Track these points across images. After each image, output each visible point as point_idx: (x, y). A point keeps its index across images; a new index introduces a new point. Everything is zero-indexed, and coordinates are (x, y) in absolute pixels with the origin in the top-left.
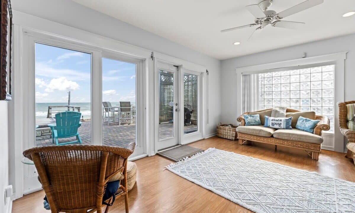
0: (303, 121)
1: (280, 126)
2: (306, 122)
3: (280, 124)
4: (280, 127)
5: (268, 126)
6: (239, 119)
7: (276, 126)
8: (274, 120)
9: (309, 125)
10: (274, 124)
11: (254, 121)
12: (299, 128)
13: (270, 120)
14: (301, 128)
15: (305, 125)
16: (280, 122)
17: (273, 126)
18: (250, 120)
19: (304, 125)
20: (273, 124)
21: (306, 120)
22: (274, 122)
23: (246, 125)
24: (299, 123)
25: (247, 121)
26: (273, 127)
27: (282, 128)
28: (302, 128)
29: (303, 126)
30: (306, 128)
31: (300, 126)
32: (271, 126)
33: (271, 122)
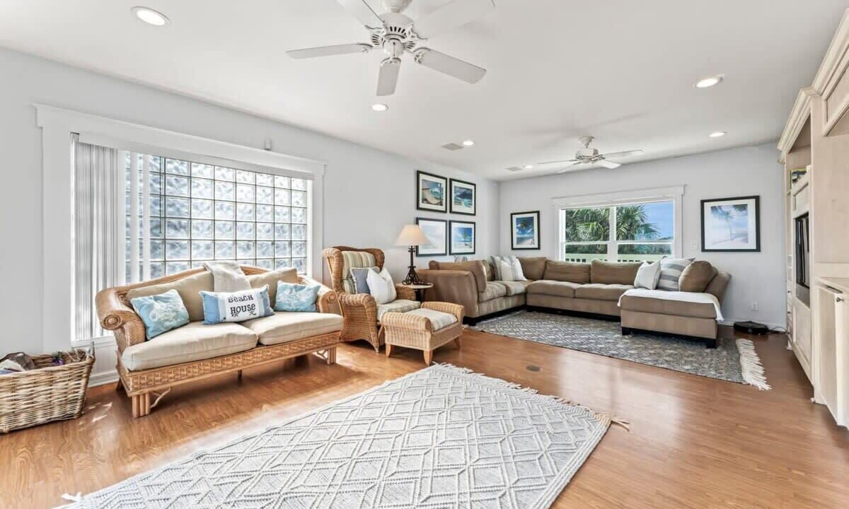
0: (291, 293)
1: (252, 313)
2: (299, 292)
3: (252, 308)
4: (252, 316)
5: (221, 318)
6: (117, 319)
7: (243, 316)
8: (235, 299)
9: (308, 297)
10: (239, 309)
11: (175, 314)
12: (286, 307)
13: (223, 302)
14: (291, 308)
15: (298, 300)
16: (250, 302)
17: (236, 315)
18: (164, 314)
19: (296, 299)
20: (234, 311)
21: (296, 287)
22: (235, 305)
23: (150, 334)
24: (282, 298)
25: (154, 317)
26: (236, 319)
27: (257, 316)
28: (294, 307)
29: (296, 301)
30: (302, 304)
31: (287, 302)
32: (229, 317)
33: (228, 306)
